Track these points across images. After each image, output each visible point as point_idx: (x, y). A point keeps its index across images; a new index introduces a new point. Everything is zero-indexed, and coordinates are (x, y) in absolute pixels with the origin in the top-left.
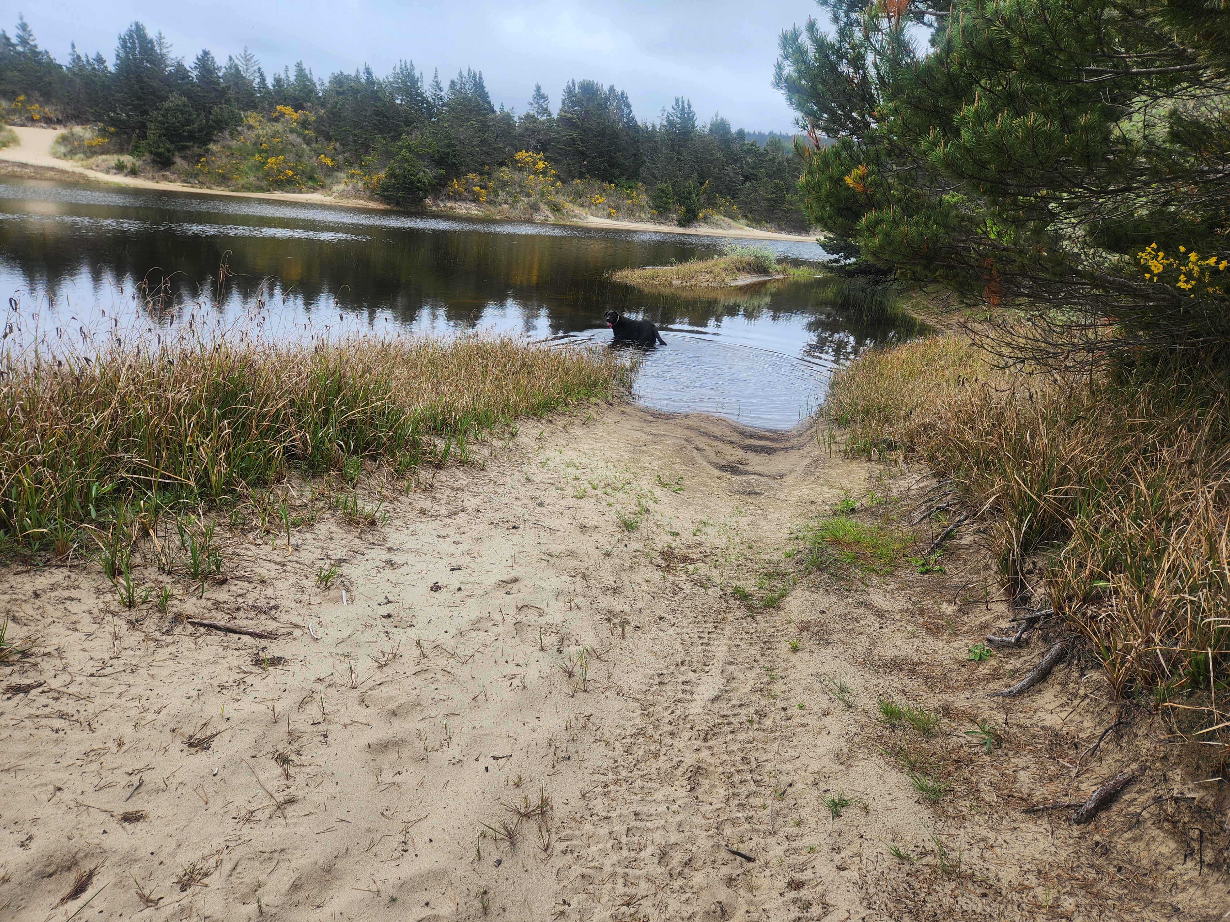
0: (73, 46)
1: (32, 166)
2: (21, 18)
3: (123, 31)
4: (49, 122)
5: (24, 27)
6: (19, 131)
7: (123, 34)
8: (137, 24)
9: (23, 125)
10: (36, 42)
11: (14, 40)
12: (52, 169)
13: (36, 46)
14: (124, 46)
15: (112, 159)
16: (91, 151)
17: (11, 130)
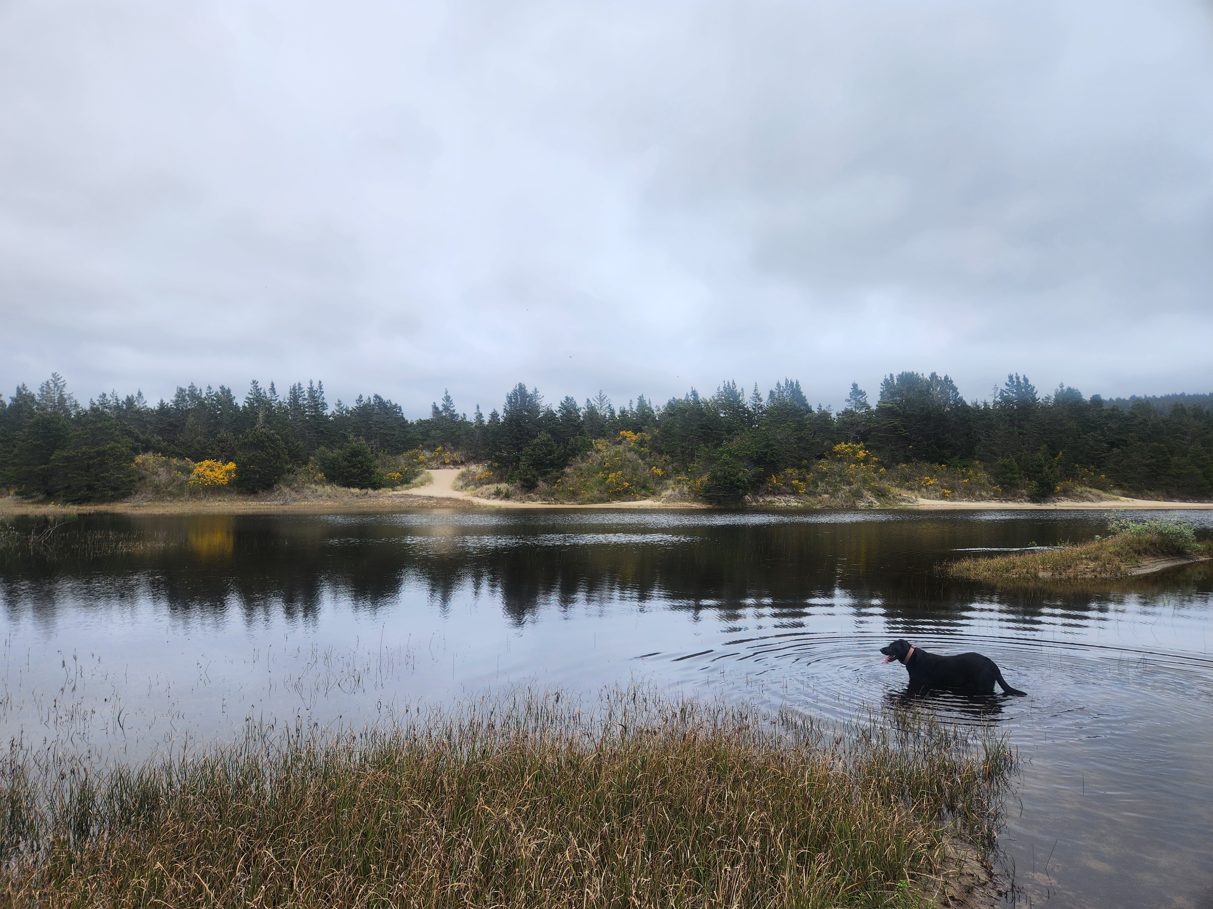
0: (478, 407)
1: (436, 498)
2: (446, 393)
3: (510, 390)
4: (455, 464)
5: (448, 398)
6: (434, 473)
7: (510, 393)
8: (520, 385)
9: (438, 468)
10: (454, 408)
11: (441, 409)
12: (449, 499)
13: (454, 411)
14: (510, 402)
15: (493, 488)
16: (480, 482)
17: (428, 472)
